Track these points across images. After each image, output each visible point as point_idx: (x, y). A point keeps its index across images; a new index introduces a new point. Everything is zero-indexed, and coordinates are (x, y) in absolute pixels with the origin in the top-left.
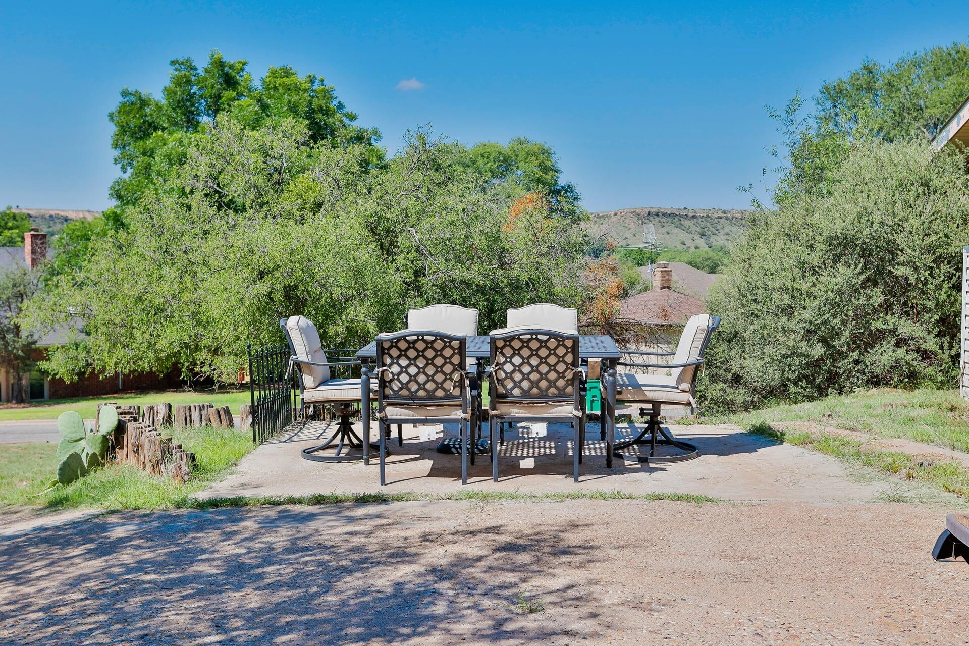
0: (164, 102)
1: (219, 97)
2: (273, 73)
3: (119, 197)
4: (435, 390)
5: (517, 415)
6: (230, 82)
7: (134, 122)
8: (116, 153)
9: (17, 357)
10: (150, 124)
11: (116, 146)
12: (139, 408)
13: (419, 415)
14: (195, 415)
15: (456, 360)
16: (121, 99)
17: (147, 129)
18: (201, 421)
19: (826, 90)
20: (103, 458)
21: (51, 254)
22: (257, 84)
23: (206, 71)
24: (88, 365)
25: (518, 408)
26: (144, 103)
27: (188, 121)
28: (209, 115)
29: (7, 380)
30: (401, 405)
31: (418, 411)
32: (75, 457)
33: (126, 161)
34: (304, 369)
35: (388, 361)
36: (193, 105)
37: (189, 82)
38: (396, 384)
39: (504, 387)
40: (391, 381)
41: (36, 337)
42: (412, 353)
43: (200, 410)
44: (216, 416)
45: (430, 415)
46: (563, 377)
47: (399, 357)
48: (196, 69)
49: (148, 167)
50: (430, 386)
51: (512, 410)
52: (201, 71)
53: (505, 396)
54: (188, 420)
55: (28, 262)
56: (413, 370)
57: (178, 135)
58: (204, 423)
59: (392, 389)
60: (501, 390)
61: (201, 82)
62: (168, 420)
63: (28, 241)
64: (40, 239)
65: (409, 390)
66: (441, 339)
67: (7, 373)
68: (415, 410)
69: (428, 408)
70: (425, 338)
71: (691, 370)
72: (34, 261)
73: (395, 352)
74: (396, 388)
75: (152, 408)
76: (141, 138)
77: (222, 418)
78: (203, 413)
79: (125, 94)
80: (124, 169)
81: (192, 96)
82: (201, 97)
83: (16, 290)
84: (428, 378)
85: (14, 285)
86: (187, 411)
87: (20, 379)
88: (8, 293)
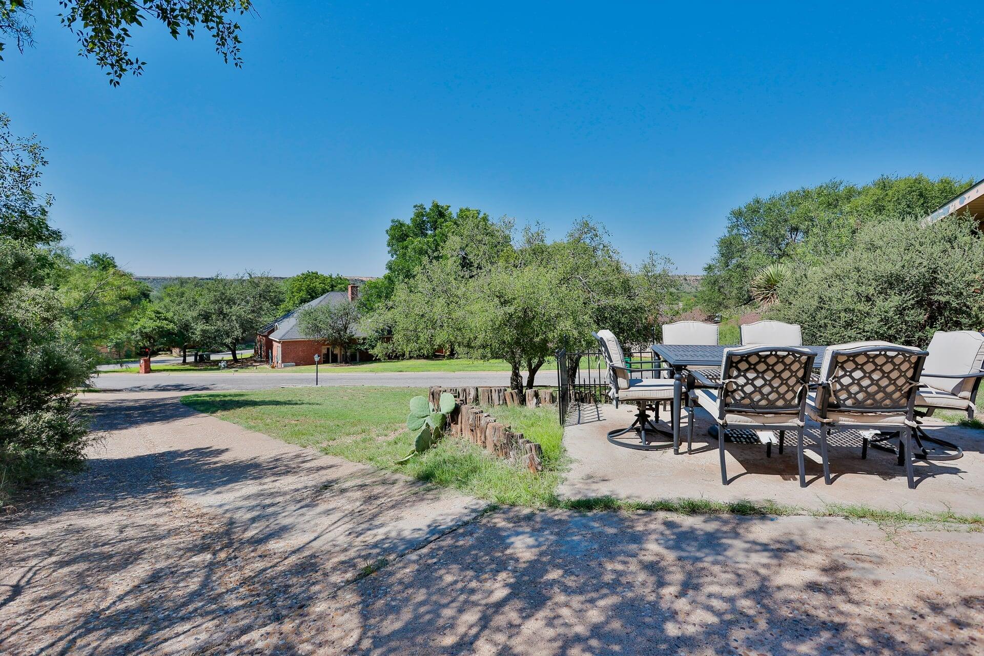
0: (411, 225)
1: (436, 222)
2: (461, 210)
3: (390, 269)
4: (777, 400)
5: (846, 423)
6: (441, 214)
7: (398, 234)
8: (389, 249)
9: (345, 342)
10: (405, 235)
11: (389, 245)
12: (456, 390)
13: (756, 422)
14: (495, 396)
15: (800, 374)
16: (391, 224)
17: (403, 237)
18: (499, 400)
19: (733, 213)
20: (442, 430)
21: (360, 295)
22: (455, 216)
23: (430, 209)
24: (394, 351)
25: (849, 416)
26: (402, 225)
27: (422, 233)
28: (431, 230)
29: (341, 353)
30: (739, 412)
31: (757, 418)
32: (427, 432)
33: (393, 252)
34: (619, 373)
35: (735, 373)
36: (424, 226)
37: (423, 215)
38: (739, 394)
39: (837, 398)
40: (735, 391)
41: (353, 333)
42: (762, 367)
43: (499, 393)
44: (510, 397)
45: (767, 421)
46: (901, 390)
47: (747, 370)
48: (425, 209)
49: (404, 254)
50: (773, 397)
51: (841, 418)
52: (428, 210)
53: (837, 406)
54: (490, 399)
55: (350, 298)
56: (759, 382)
57: (419, 239)
58: (501, 402)
59: (734, 399)
60: (833, 399)
61: (428, 215)
62: (476, 399)
63: (350, 289)
64: (354, 288)
65: (752, 400)
66: (793, 355)
67: (341, 350)
68: (754, 417)
69: (766, 416)
70: (779, 353)
71: (972, 382)
72: (352, 299)
73: (743, 366)
74: (738, 397)
75: (465, 390)
76: (401, 241)
77: (514, 399)
78: (500, 395)
79: (393, 221)
80: (392, 256)
81: (424, 221)
82: (428, 222)
83: (345, 311)
84: (772, 390)
85: (344, 309)
86: (490, 392)
87: (346, 353)
88: (342, 313)
